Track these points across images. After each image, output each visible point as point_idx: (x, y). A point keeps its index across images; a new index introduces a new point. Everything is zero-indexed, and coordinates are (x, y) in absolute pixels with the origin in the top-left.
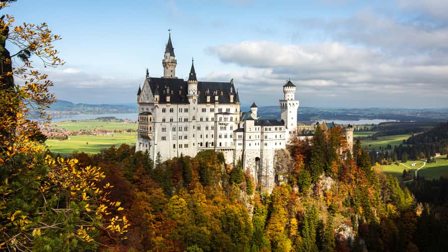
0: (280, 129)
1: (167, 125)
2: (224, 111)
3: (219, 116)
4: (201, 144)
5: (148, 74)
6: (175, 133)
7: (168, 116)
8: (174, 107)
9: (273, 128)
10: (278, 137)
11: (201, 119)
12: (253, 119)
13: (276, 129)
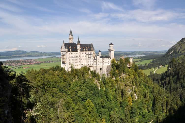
0: (108, 59)
1: (71, 59)
2: (89, 53)
3: (88, 55)
4: (82, 65)
5: (64, 42)
6: (73, 61)
7: (71, 55)
8: (73, 53)
9: (106, 59)
10: (108, 61)
11: (82, 56)
12: (99, 56)
13: (107, 59)
